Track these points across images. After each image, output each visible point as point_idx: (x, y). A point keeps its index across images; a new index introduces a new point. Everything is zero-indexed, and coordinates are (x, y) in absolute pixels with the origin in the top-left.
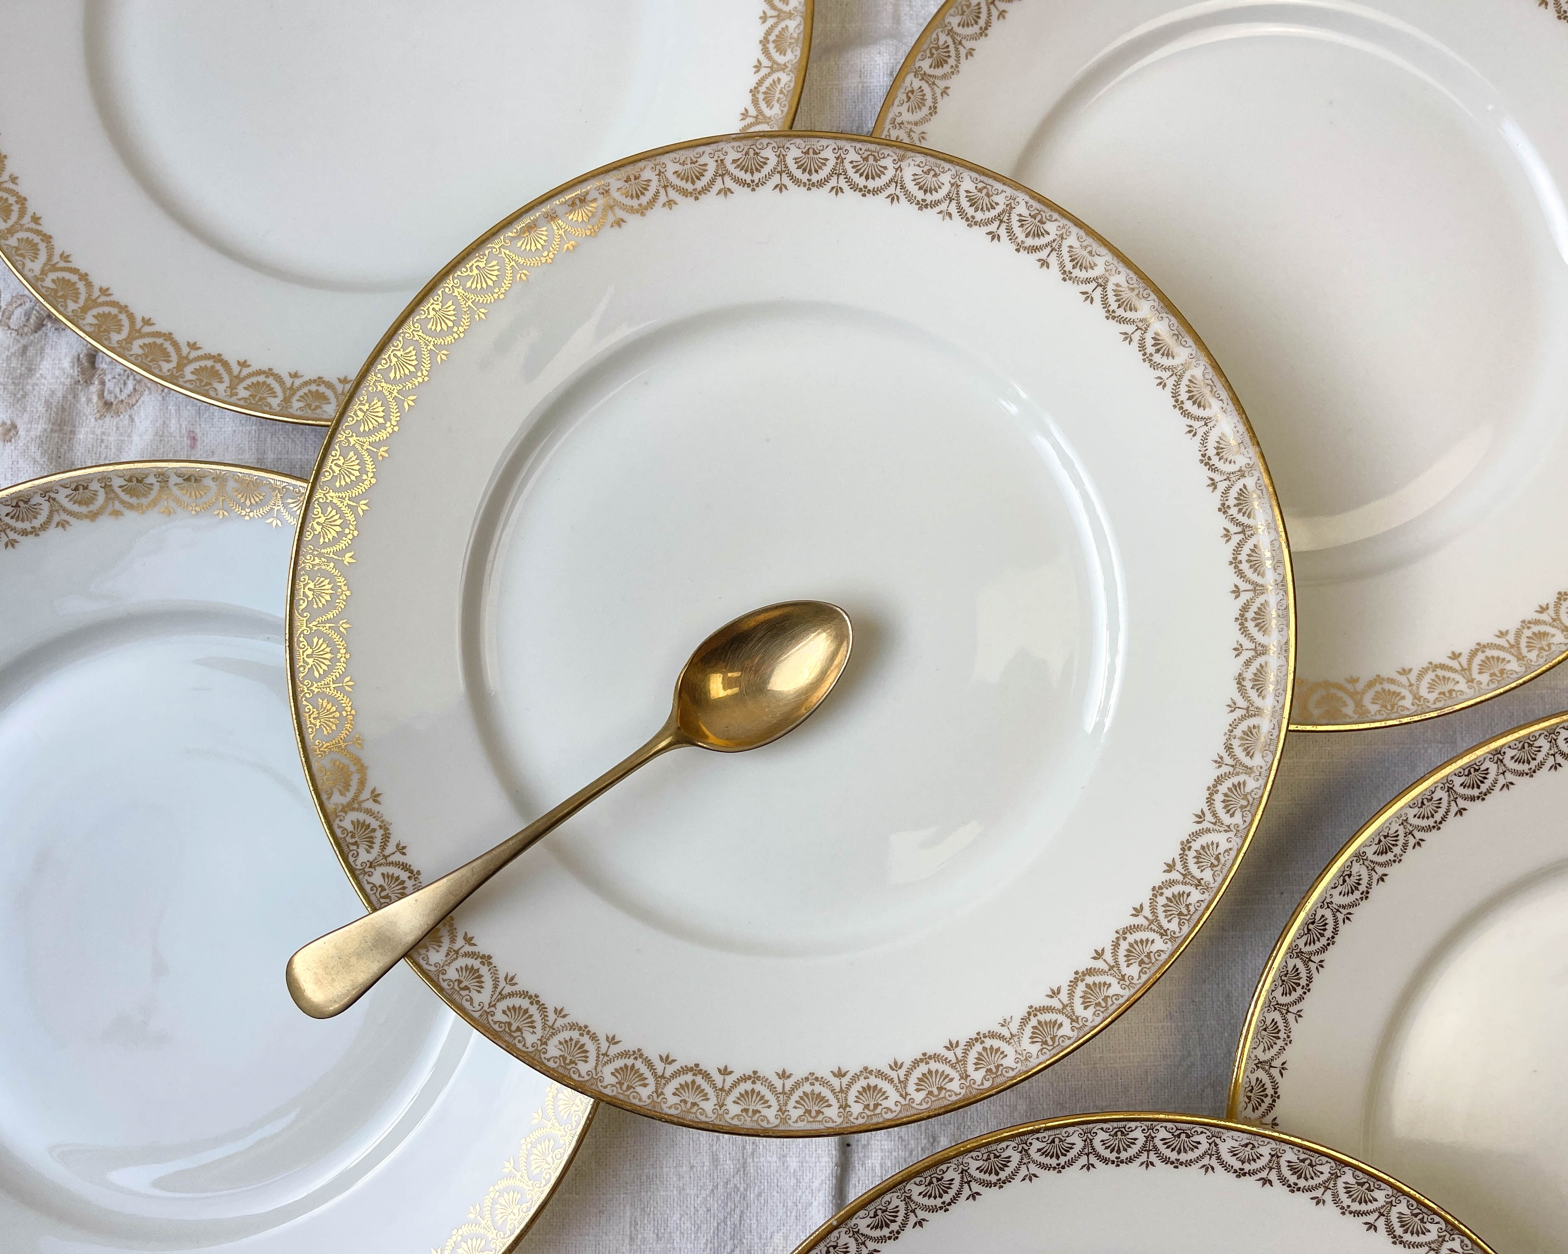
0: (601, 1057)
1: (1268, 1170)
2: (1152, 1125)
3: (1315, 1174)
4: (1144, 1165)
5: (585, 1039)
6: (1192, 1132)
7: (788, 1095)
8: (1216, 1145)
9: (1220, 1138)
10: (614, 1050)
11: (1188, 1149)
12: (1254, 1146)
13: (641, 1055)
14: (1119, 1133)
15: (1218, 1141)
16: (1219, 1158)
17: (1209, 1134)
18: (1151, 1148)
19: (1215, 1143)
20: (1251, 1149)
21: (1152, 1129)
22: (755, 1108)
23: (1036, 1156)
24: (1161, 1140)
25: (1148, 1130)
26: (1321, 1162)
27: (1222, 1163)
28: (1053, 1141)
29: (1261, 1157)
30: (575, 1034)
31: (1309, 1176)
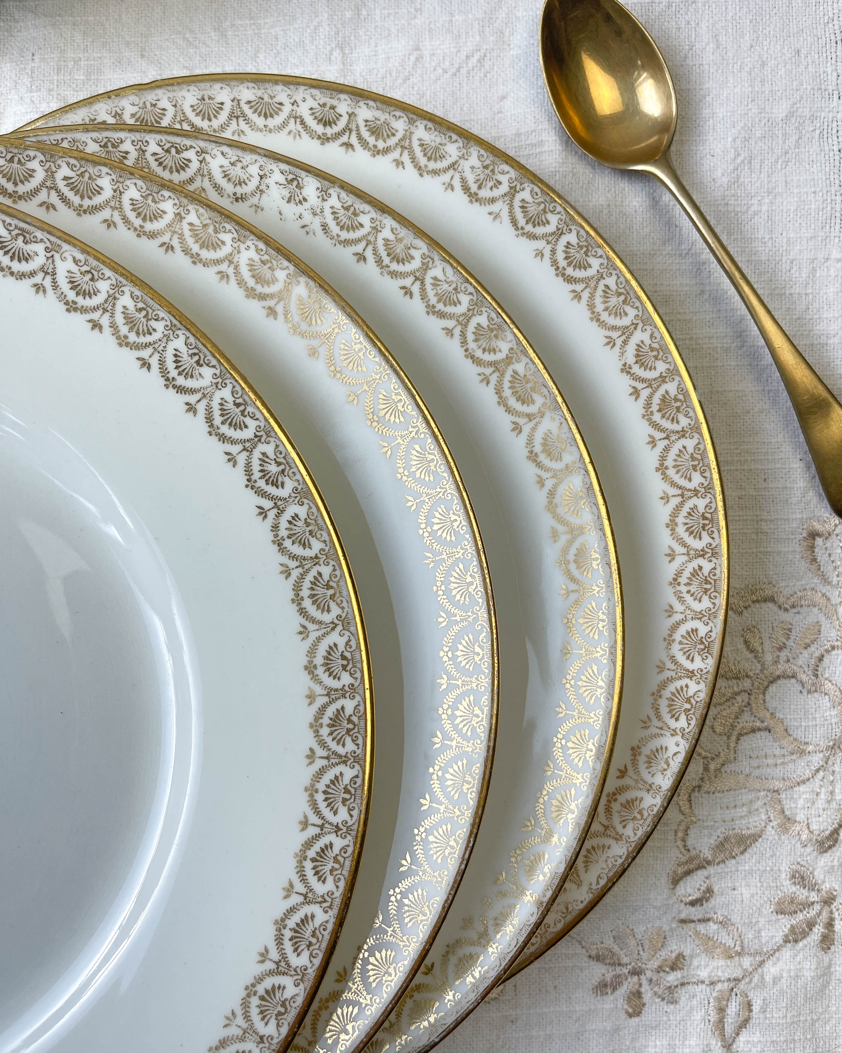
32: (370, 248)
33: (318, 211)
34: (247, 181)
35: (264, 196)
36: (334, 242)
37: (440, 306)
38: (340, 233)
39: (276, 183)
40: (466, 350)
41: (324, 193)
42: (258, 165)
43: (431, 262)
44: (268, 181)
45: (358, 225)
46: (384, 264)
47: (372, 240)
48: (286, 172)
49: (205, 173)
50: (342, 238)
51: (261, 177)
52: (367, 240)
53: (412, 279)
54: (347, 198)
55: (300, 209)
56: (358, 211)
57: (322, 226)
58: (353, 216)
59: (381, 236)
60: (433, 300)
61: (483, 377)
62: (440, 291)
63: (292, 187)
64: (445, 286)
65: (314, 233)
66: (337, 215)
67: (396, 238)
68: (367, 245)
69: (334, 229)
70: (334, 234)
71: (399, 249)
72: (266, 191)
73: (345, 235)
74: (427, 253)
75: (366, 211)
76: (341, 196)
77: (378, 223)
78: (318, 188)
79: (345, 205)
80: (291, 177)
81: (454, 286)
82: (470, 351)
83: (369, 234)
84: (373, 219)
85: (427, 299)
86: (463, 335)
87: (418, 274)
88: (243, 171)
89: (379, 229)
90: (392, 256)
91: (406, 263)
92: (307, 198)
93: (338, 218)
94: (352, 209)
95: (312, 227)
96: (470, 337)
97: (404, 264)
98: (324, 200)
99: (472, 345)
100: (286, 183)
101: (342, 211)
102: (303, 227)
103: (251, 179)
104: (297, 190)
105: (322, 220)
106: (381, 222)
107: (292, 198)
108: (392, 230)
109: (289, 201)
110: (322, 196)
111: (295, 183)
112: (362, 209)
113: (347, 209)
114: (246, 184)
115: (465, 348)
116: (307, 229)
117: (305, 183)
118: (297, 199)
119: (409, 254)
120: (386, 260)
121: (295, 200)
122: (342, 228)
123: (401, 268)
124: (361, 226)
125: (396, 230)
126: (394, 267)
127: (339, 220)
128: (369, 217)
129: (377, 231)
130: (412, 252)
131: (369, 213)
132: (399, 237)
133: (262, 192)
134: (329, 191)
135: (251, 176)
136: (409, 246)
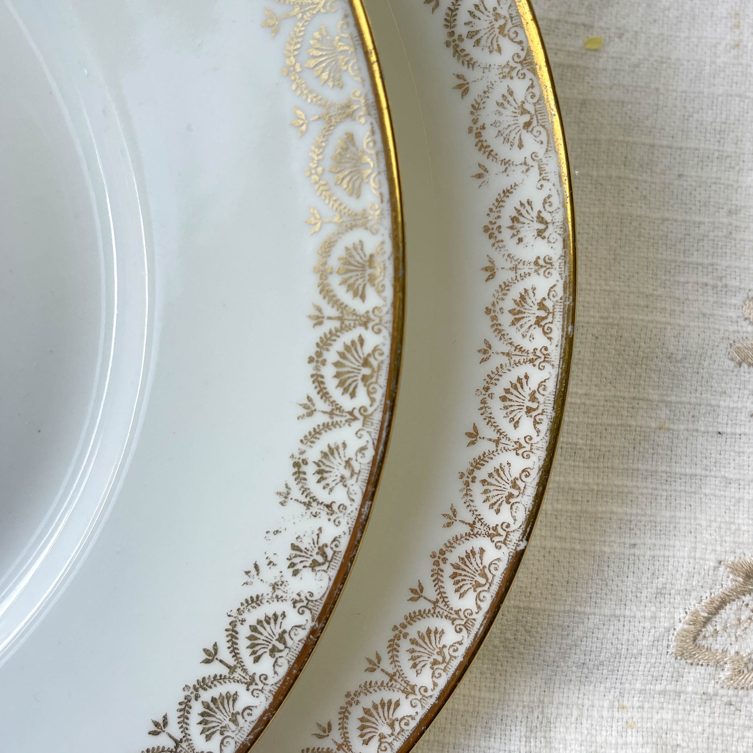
32: (225, 671)
33: (279, 593)
34: (324, 483)
35: (303, 508)
36: (234, 613)
38: (247, 625)
39: (320, 529)
41: (304, 604)
42: (347, 503)
44: (324, 515)
45: (258, 654)
46: (201, 692)
47: (236, 675)
48: (336, 546)
49: (336, 419)
50: (239, 628)
51: (329, 506)
52: (235, 667)
53: (178, 735)
54: (297, 639)
55: (283, 564)
56: (278, 655)
57: (258, 597)
58: (270, 647)
59: (241, 688)
63: (314, 553)
65: (246, 583)
66: (272, 622)
67: (238, 713)
68: (229, 667)
69: (253, 616)
70: (246, 615)
71: (221, 718)
72: (309, 512)
73: (244, 631)
75: (277, 669)
76: (299, 630)
77: (260, 686)
78: (311, 594)
79: (286, 636)
80: (329, 553)
83: (245, 671)
84: (266, 679)
87: (184, 745)
88: (339, 479)
89: (252, 687)
90: (212, 705)
91: (201, 727)
92: (299, 576)
93: (268, 623)
94: (281, 646)
95: (256, 581)
97: (200, 723)
98: (295, 602)
100: (320, 544)
101: (278, 631)
102: (256, 567)
103: (327, 490)
104: (310, 561)
105: (266, 598)
106: (261, 691)
107: (298, 553)
108: (249, 708)
109: (294, 547)
110: (301, 601)
111: (320, 559)
112: (280, 661)
113: (281, 639)
114: (319, 482)
116: (254, 572)
117: (319, 574)
118: (297, 560)
119: (213, 733)
120: (206, 696)
121: (296, 556)
122: (254, 629)
123: (194, 718)
124: (257, 660)
125: (249, 714)
126: (197, 708)
127: (265, 624)
128: (270, 672)
129: (249, 684)
130: (217, 738)
131: (275, 673)
132: (239, 718)
133: (308, 505)
134: (307, 612)
135: (331, 490)
136: (226, 734)
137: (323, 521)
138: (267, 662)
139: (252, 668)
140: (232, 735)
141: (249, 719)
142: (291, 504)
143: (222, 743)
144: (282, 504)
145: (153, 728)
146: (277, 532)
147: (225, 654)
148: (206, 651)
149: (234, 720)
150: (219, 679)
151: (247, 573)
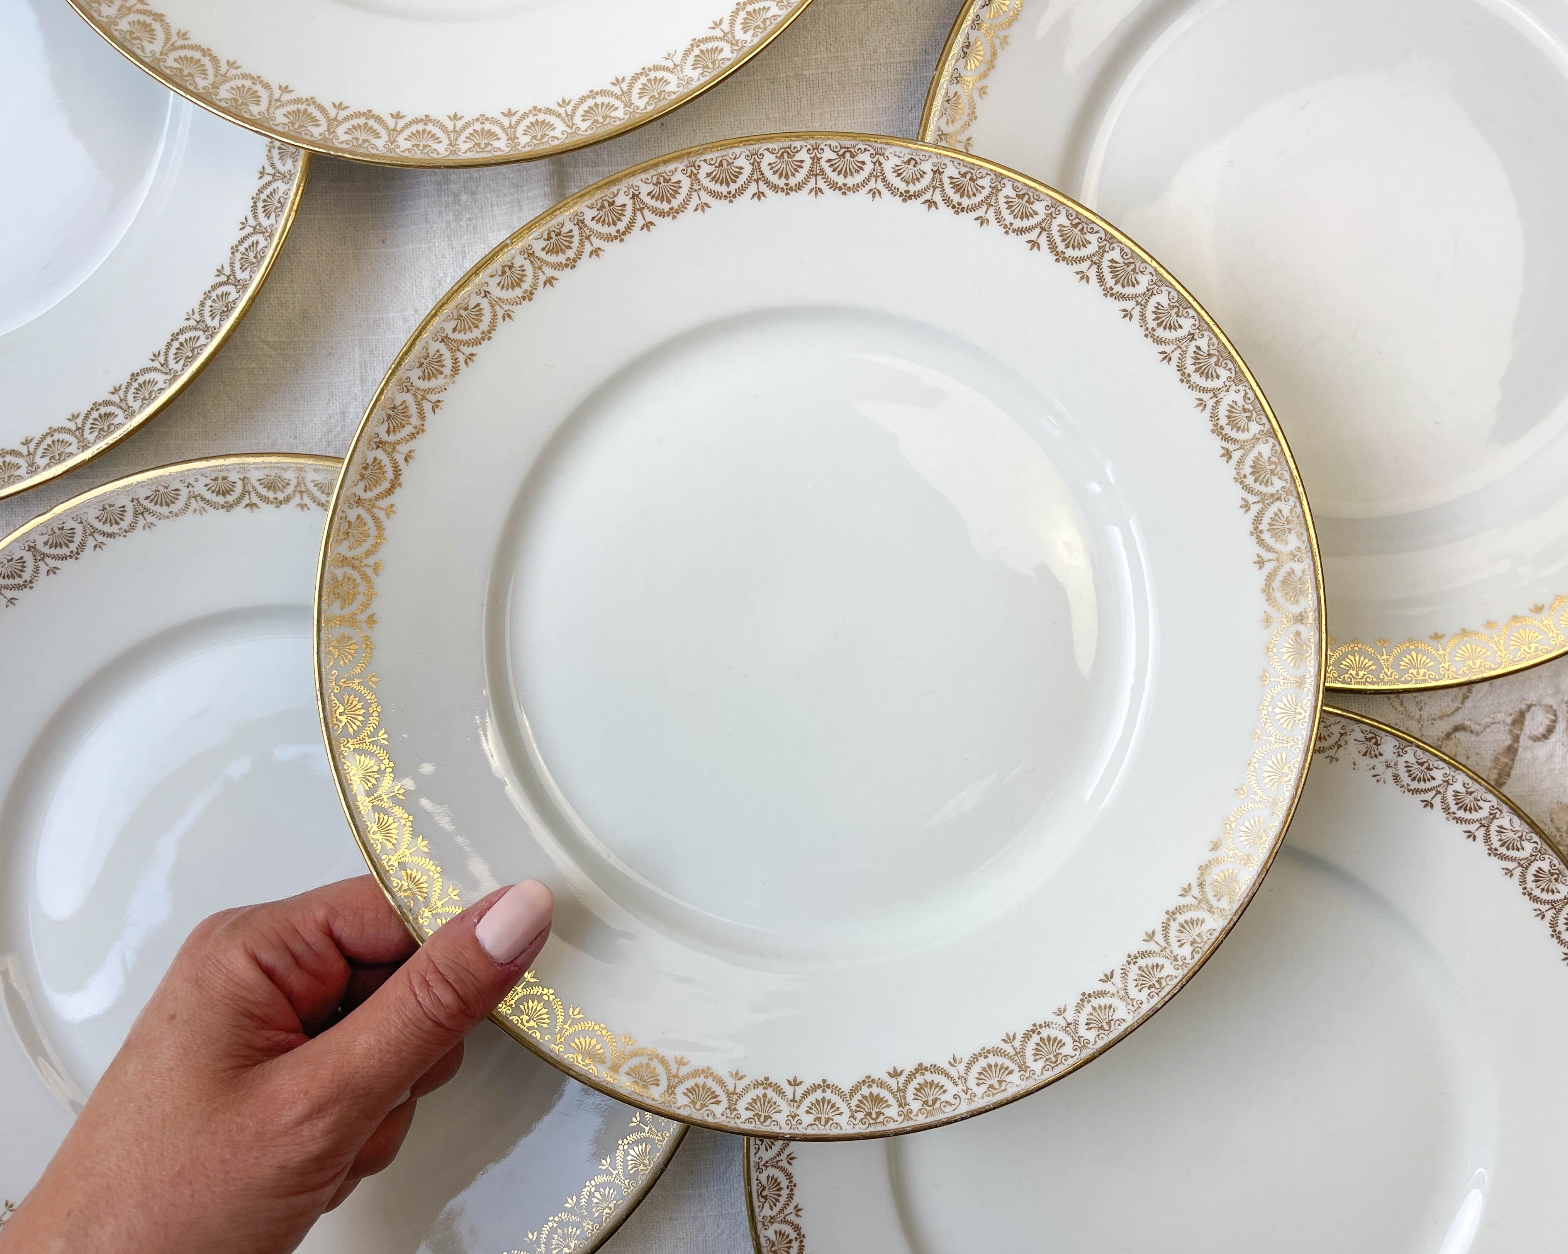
0: (274, 102)
1: (932, 189)
2: (816, 143)
3: (977, 189)
4: (813, 192)
5: (258, 87)
6: (856, 150)
7: (458, 133)
8: (880, 164)
9: (884, 155)
10: (286, 97)
11: (853, 171)
12: (916, 163)
13: (314, 103)
14: (785, 155)
15: (881, 159)
16: (884, 180)
17: (872, 151)
18: (818, 172)
19: (880, 162)
20: (914, 166)
21: (817, 149)
22: (426, 144)
23: (706, 182)
24: (827, 161)
25: (813, 149)
26: (981, 175)
27: (888, 186)
28: (721, 165)
29: (924, 175)
30: (248, 83)
31: (971, 193)
32: (1439, 797)
33: (1392, 764)
35: (1341, 748)
36: (1403, 789)
37: (1503, 850)
38: (1410, 783)
39: (1355, 740)
40: (1525, 888)
41: (1400, 750)
42: (1341, 725)
43: (1499, 812)
44: (1347, 738)
45: (1429, 777)
46: (1451, 811)
47: (1442, 791)
48: (1366, 731)
50: (1412, 787)
51: (1342, 735)
52: (1437, 791)
53: (1477, 825)
54: (1422, 756)
55: (1375, 761)
56: (1431, 767)
57: (1394, 776)
58: (1426, 770)
59: (1451, 789)
60: (1496, 844)
61: (1539, 912)
62: (1503, 838)
63: (1370, 744)
64: (1511, 835)
65: (1385, 781)
66: (1410, 769)
67: (1466, 791)
68: (1436, 794)
69: (1405, 779)
70: (1405, 783)
71: (1469, 800)
72: (1344, 746)
73: (1415, 785)
74: (1496, 806)
75: (1440, 767)
76: (1417, 754)
77: (1450, 777)
78: (1395, 746)
79: (1420, 761)
80: (1370, 735)
81: (1519, 834)
82: (1528, 889)
83: (1440, 786)
84: (1446, 774)
85: (1490, 843)
86: (1523, 875)
87: (1483, 822)
89: (1451, 782)
90: (1460, 805)
91: (1474, 812)
92: (1383, 753)
93: (1411, 771)
94: (1426, 765)
95: (1383, 776)
96: (1530, 878)
97: (1471, 812)
98: (1399, 755)
99: (1530, 885)
100: (1364, 740)
101: (1416, 766)
102: (1375, 776)
103: (1332, 736)
104: (1374, 746)
105: (1394, 771)
106: (1453, 777)
107: (1368, 752)
108: (1464, 785)
109: (1365, 755)
110: (1399, 752)
111: (1374, 741)
112: (1436, 766)
113: (1422, 764)
115: (1523, 886)
116: (1378, 778)
118: (1373, 754)
119: (1478, 805)
120: (1454, 808)
121: (1370, 754)
122: (1414, 779)
123: (1467, 815)
124: (1434, 779)
125: (1468, 784)
126: (1461, 814)
127: (1411, 773)
128: (1442, 772)
129: (1449, 784)
130: (1481, 803)
131: (1443, 768)
132: (1469, 790)
133: (1340, 746)
134: (1405, 749)
135: (1332, 733)
136: (1479, 798)
137: (1350, 738)
138: (1434, 773)
139: (1439, 781)
140: (1480, 795)
141: (1471, 784)
142: (1338, 756)
143: (1485, 801)
144: (1337, 760)
145: (1471, 838)
146: (1354, 764)
147: (1428, 796)
148: (1425, 806)
149: (1471, 793)
150: (1444, 800)
151: (1378, 781)
